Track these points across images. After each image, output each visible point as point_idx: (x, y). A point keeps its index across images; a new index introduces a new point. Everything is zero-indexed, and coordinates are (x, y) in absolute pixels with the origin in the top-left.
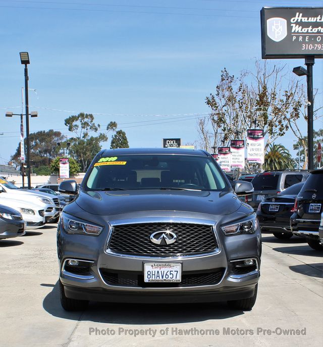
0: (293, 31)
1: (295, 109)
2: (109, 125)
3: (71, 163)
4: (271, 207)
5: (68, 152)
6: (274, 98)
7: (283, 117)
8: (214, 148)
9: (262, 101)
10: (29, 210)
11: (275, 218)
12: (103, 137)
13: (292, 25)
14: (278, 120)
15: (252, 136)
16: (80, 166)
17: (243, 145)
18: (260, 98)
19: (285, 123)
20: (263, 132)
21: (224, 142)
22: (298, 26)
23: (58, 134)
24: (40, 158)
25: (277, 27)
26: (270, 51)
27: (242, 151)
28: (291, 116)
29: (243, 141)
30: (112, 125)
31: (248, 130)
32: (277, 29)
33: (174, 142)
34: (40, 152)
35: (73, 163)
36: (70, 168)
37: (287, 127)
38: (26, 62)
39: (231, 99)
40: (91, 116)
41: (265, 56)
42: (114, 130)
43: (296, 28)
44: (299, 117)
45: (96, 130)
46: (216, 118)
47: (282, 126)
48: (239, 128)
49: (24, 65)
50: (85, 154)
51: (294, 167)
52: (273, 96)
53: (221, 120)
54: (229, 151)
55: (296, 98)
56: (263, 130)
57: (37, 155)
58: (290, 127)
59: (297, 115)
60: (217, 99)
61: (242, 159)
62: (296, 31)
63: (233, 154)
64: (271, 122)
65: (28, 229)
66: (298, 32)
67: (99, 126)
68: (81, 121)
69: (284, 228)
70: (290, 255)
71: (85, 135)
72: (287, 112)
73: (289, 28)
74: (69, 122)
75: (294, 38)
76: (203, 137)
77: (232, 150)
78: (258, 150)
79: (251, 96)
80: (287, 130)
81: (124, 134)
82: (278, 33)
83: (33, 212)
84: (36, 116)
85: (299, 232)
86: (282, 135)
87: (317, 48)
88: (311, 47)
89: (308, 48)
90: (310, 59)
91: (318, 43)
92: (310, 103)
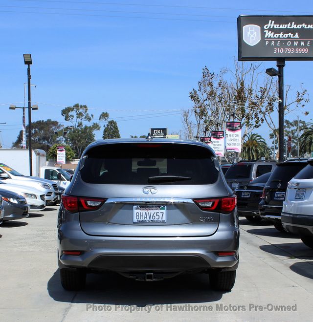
0: (266, 37)
1: (270, 104)
2: (101, 115)
3: (67, 150)
4: (243, 194)
5: (64, 139)
6: (250, 94)
7: (259, 110)
8: (197, 137)
9: (240, 96)
10: (32, 195)
11: (247, 204)
12: (96, 126)
13: (265, 31)
14: (254, 113)
15: (231, 128)
16: (75, 152)
17: (223, 135)
18: (238, 93)
19: (260, 116)
20: (241, 124)
21: (205, 132)
22: (270, 32)
23: (55, 123)
24: (39, 145)
25: (252, 33)
26: (245, 54)
27: (221, 141)
28: (266, 109)
29: (223, 132)
30: (104, 115)
31: (227, 122)
32: (252, 35)
33: (160, 132)
34: (39, 139)
35: (69, 150)
36: (66, 154)
37: (263, 120)
38: (28, 63)
39: (212, 94)
40: (85, 107)
41: (241, 59)
42: (106, 119)
43: (269, 34)
44: (273, 111)
45: (90, 119)
46: (198, 111)
47: (258, 119)
48: (219, 120)
49: (27, 65)
50: (79, 141)
51: (269, 155)
52: (250, 92)
53: (202, 113)
54: (210, 140)
55: (271, 94)
56: (241, 122)
57: (36, 142)
58: (265, 120)
59: (272, 109)
60: (199, 94)
61: (222, 148)
62: (269, 37)
63: (213, 143)
64: (248, 115)
65: (32, 211)
66: (270, 38)
67: (92, 116)
68: (76, 112)
69: (255, 213)
70: (258, 235)
71: (80, 124)
72: (263, 106)
73: (263, 34)
74: (66, 112)
75: (267, 43)
76: (187, 127)
77: (213, 140)
78: (236, 140)
79: (230, 91)
80: (262, 122)
81: (115, 123)
82: (253, 38)
83: (35, 196)
84: (36, 109)
85: (266, 216)
86: (258, 126)
87: (288, 51)
88: (282, 51)
89: (280, 52)
90: (281, 61)
91: (288, 47)
92: (281, 100)
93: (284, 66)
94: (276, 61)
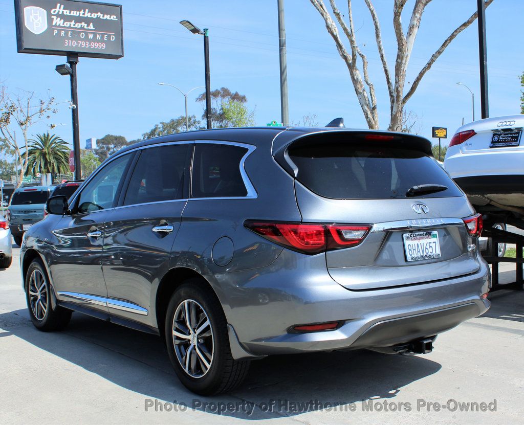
0: (54, 24)
13: (53, 17)
22: (59, 19)
25: (36, 18)
32: (36, 20)
41: (23, 50)
43: (57, 21)
62: (58, 25)
66: (60, 26)
75: (56, 32)
82: (38, 25)
87: (81, 45)
88: (74, 44)
89: (72, 45)
90: (73, 56)
91: (82, 40)
92: (74, 106)
93: (76, 63)
94: (66, 57)
